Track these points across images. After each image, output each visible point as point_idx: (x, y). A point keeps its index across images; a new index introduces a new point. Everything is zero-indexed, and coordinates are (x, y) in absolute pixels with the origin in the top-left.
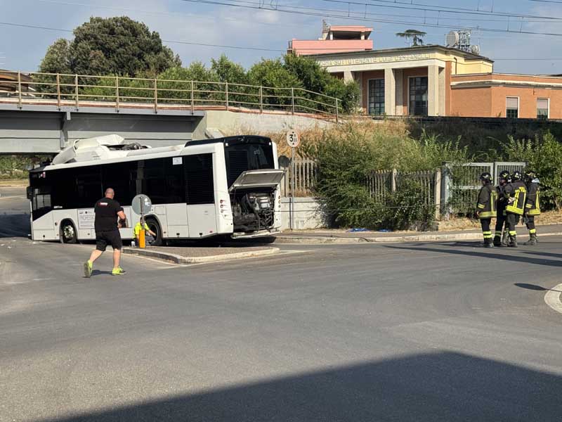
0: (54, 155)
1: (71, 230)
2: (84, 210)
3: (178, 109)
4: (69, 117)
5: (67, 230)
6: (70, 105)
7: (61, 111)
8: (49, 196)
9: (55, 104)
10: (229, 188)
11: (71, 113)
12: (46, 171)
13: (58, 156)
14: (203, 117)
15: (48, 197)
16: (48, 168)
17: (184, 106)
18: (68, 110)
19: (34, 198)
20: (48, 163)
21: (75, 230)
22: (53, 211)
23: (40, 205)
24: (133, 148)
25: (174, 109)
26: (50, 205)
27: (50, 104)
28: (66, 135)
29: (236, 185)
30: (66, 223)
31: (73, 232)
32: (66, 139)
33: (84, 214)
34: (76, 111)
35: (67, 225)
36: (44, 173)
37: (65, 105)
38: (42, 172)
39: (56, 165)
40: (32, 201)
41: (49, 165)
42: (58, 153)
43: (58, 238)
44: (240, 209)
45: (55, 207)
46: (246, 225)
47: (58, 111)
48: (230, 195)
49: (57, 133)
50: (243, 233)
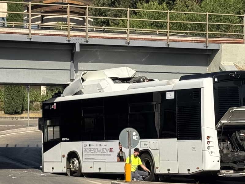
0: (65, 86)
1: (76, 162)
2: (87, 143)
3: (192, 41)
4: (78, 49)
5: (73, 163)
6: (79, 36)
7: (71, 42)
8: (59, 127)
9: (65, 36)
10: (216, 124)
11: (81, 45)
12: (57, 103)
13: (68, 87)
14: (218, 50)
15: (57, 129)
16: (58, 99)
17: (198, 39)
18: (78, 42)
19: (46, 130)
20: (59, 94)
21: (79, 163)
22: (62, 143)
23: (51, 137)
24: (139, 81)
25: (187, 41)
26: (58, 137)
27: (59, 35)
28: (76, 67)
29: (224, 121)
30: (72, 155)
31: (78, 165)
32: (77, 71)
33: (88, 147)
34: (86, 43)
35: (73, 158)
36: (55, 104)
37: (75, 36)
38: (53, 104)
39: (66, 97)
40: (44, 132)
41: (60, 96)
42: (68, 85)
43: (65, 170)
44: (230, 146)
45: (63, 139)
46: (235, 162)
47: (67, 42)
48: (218, 131)
49: (67, 65)
50: (232, 171)
